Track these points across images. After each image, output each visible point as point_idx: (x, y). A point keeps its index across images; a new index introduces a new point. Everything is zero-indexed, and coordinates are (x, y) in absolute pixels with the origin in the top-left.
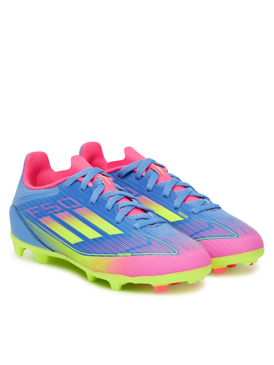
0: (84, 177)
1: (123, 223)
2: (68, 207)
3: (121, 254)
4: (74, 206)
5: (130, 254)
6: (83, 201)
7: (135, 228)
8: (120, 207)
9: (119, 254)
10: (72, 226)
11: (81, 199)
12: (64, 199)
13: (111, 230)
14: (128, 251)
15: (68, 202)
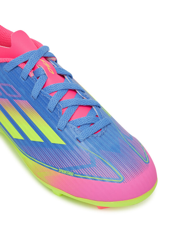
0: (25, 62)
1: (66, 130)
2: (9, 95)
3: (62, 171)
4: (15, 96)
5: (72, 174)
6: (24, 93)
7: (77, 139)
8: (62, 107)
9: (61, 170)
10: (13, 118)
11: (22, 90)
12: (5, 85)
13: (54, 138)
14: (70, 169)
15: (9, 89)
